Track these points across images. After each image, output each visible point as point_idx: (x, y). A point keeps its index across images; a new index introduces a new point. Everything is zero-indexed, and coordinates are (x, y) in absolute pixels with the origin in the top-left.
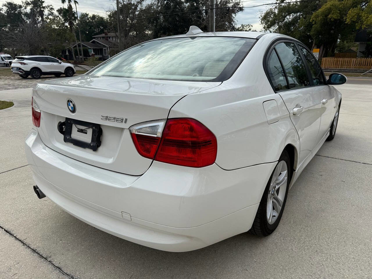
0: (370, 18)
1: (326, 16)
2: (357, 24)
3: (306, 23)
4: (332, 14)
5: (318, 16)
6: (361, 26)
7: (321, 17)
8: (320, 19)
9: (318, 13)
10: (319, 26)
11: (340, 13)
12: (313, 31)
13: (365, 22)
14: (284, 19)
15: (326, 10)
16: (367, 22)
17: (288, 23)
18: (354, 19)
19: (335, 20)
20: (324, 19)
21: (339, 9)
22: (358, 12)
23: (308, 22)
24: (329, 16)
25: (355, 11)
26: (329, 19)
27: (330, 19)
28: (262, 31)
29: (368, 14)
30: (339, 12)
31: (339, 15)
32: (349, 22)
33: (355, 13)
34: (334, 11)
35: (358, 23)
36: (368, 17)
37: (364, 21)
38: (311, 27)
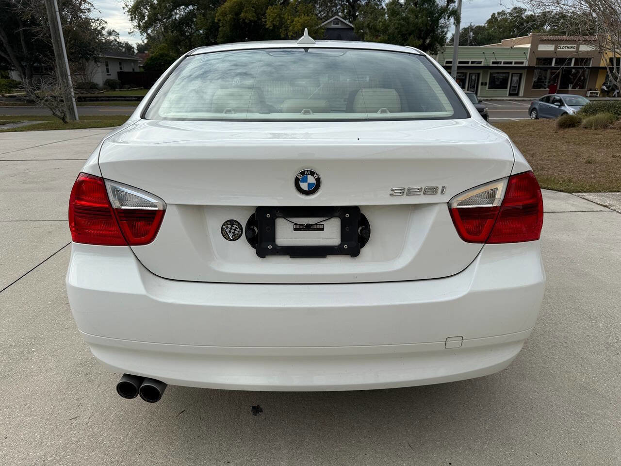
0: (296, 21)
1: (237, 14)
2: (281, 30)
3: (208, 23)
4: (245, 13)
5: (225, 13)
6: (287, 33)
7: (230, 15)
8: (229, 18)
9: (224, 8)
10: (228, 30)
11: (255, 12)
12: (222, 37)
13: (291, 28)
14: (171, 13)
15: (235, 5)
16: (293, 28)
17: (179, 22)
18: (277, 23)
19: (251, 21)
20: (235, 19)
21: (253, 6)
22: (280, 13)
23: (210, 23)
24: (242, 15)
25: (276, 11)
26: (242, 20)
27: (244, 20)
28: (132, 32)
29: (292, 17)
30: (254, 9)
31: (254, 14)
32: (270, 27)
33: (276, 13)
34: (247, 8)
35: (281, 28)
36: (293, 20)
37: (290, 26)
38: (217, 30)
